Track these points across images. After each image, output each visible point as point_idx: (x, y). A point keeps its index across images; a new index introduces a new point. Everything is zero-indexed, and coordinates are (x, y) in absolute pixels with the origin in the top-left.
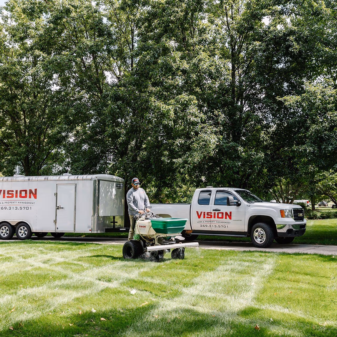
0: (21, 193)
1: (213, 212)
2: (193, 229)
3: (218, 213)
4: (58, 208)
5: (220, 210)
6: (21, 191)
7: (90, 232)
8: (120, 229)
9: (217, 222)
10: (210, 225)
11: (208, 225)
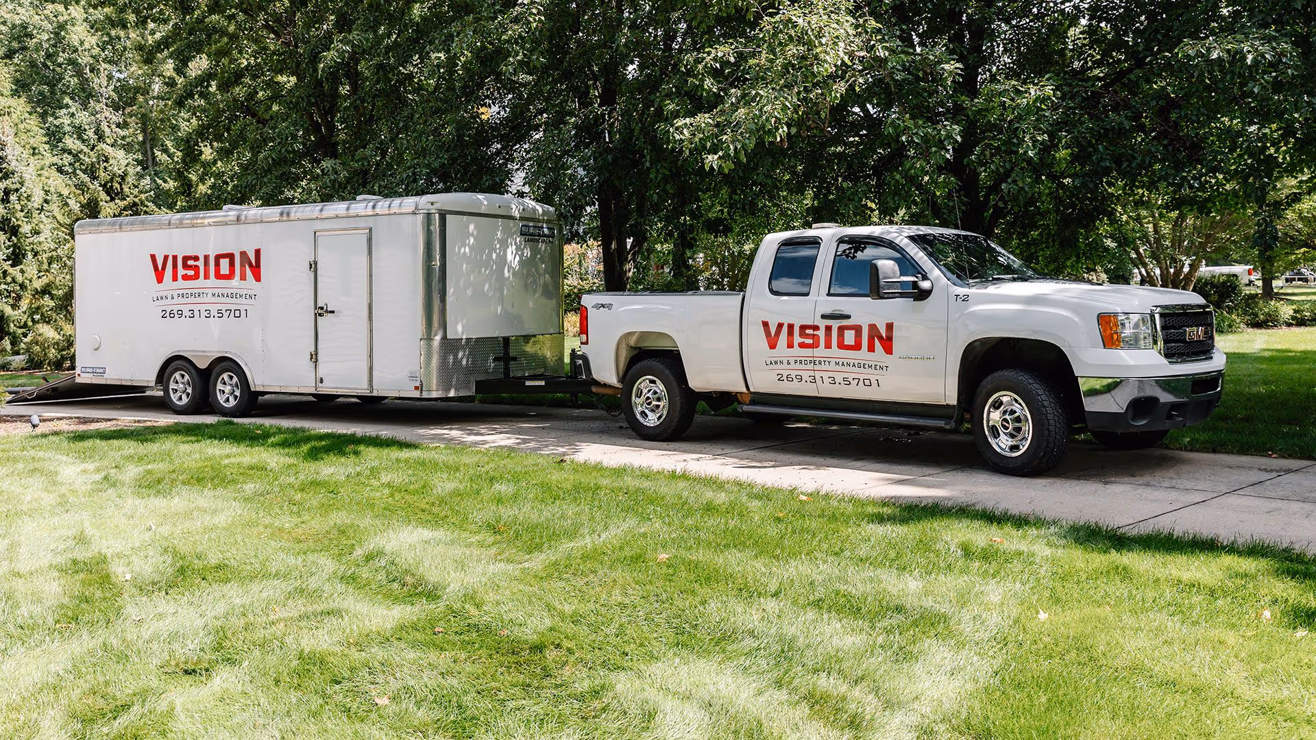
0: (217, 264)
1: (822, 324)
2: (752, 390)
3: (841, 329)
4: (321, 312)
5: (848, 317)
6: (218, 258)
7: (416, 394)
8: (528, 383)
9: (837, 364)
10: (812, 373)
11: (805, 375)
